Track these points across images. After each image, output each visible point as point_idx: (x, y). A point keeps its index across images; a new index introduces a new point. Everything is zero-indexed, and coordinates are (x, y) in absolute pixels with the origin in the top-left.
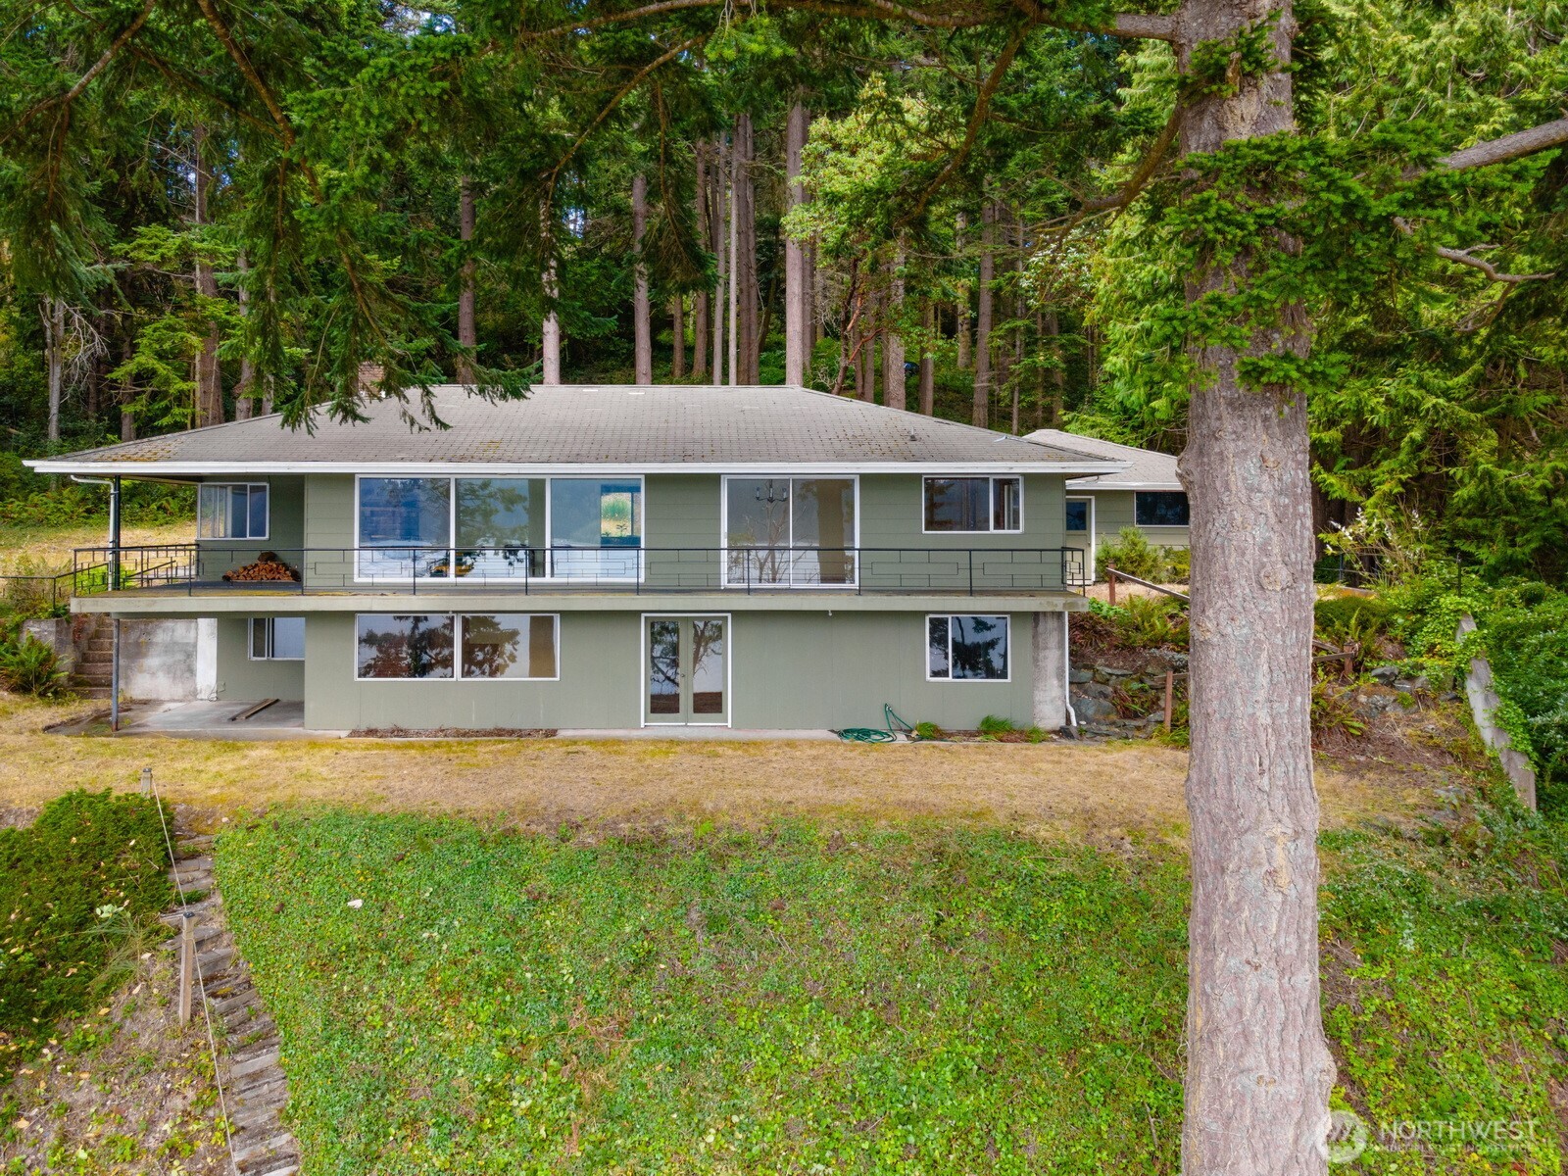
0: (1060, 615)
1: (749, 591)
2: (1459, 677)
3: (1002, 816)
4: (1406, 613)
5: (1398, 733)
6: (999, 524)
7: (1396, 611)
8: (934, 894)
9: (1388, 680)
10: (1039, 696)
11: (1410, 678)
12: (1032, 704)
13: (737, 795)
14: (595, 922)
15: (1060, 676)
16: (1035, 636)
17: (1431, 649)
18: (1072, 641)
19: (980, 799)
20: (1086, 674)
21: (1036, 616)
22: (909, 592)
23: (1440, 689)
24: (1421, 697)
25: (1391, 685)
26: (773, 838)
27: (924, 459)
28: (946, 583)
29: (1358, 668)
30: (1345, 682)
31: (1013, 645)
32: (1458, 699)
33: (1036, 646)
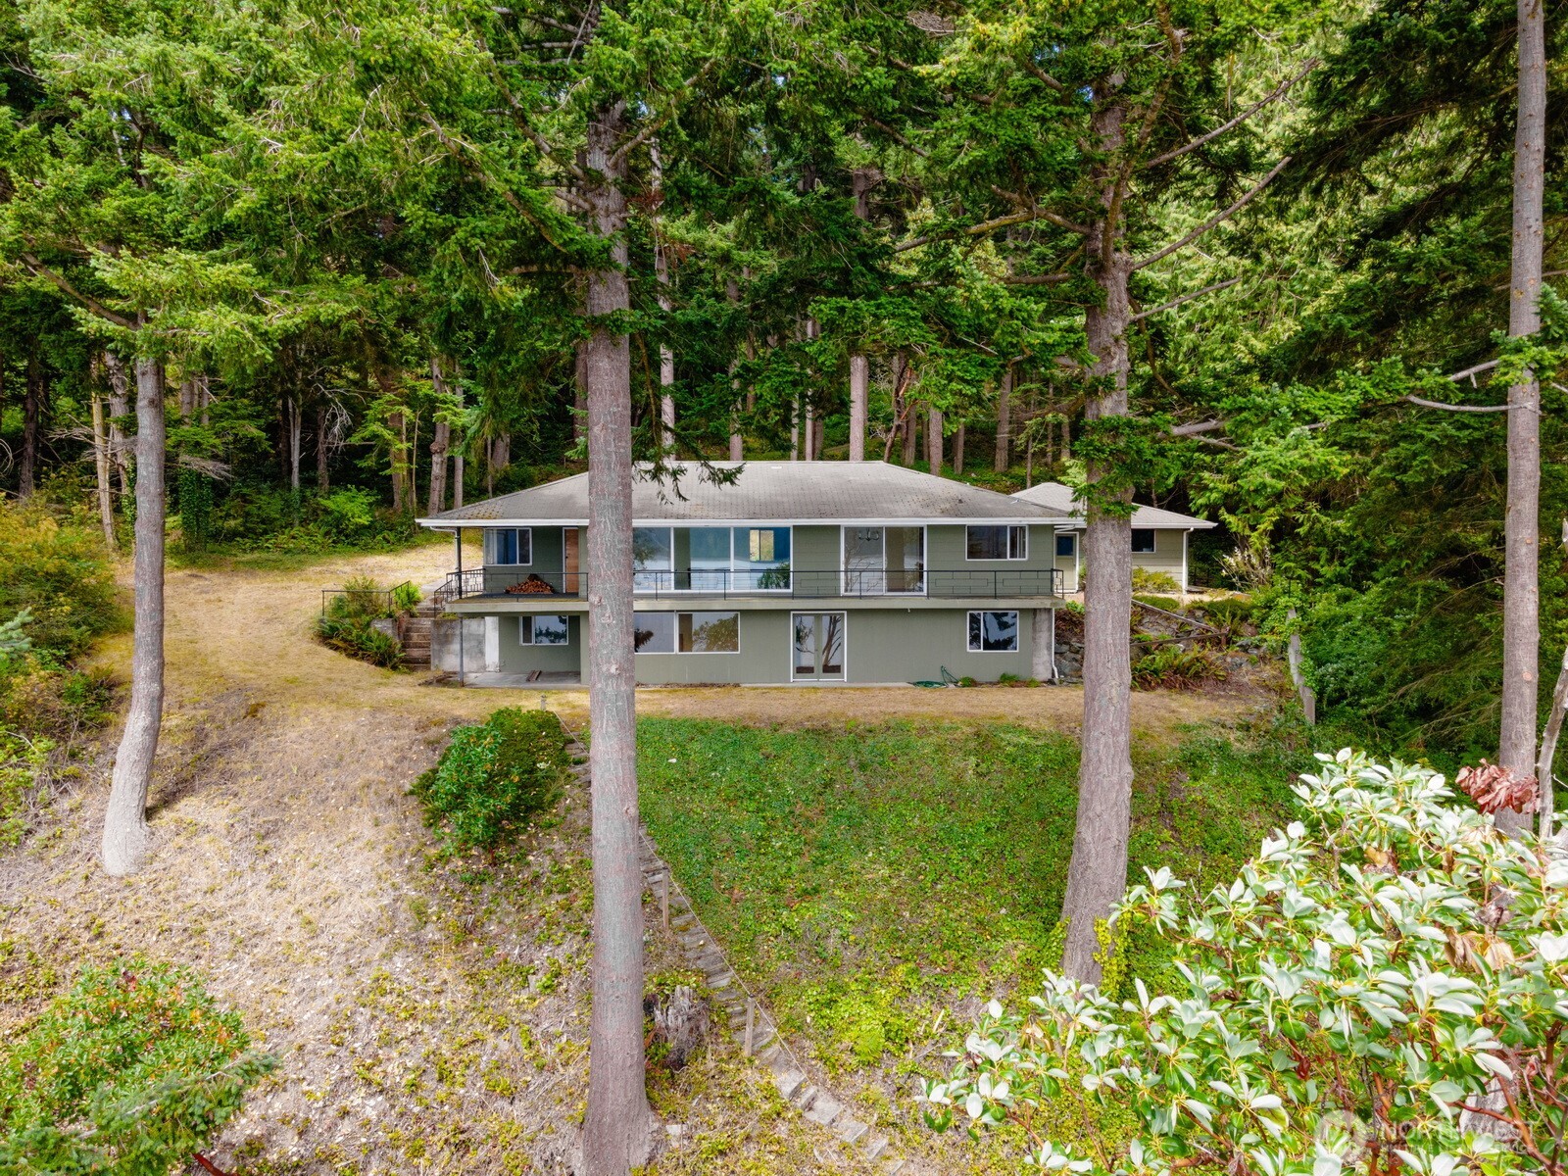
0: (1049, 610)
1: (861, 597)
2: (1285, 646)
3: (1011, 719)
4: (1260, 608)
5: (1246, 679)
6: (1013, 555)
7: (1254, 607)
8: (976, 753)
9: (1245, 649)
10: (1035, 660)
11: (1257, 647)
12: (1031, 666)
13: (866, 710)
14: (800, 767)
15: (1049, 648)
16: (1034, 624)
17: (1272, 630)
18: (1057, 628)
19: (1000, 711)
20: (1065, 648)
21: (1034, 611)
22: (958, 597)
23: (1274, 653)
24: (1263, 658)
25: (1246, 651)
26: (889, 728)
27: (968, 516)
28: (980, 592)
29: (1229, 642)
30: (1221, 650)
31: (1019, 629)
32: (1283, 659)
33: (1034, 630)
